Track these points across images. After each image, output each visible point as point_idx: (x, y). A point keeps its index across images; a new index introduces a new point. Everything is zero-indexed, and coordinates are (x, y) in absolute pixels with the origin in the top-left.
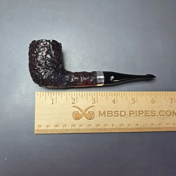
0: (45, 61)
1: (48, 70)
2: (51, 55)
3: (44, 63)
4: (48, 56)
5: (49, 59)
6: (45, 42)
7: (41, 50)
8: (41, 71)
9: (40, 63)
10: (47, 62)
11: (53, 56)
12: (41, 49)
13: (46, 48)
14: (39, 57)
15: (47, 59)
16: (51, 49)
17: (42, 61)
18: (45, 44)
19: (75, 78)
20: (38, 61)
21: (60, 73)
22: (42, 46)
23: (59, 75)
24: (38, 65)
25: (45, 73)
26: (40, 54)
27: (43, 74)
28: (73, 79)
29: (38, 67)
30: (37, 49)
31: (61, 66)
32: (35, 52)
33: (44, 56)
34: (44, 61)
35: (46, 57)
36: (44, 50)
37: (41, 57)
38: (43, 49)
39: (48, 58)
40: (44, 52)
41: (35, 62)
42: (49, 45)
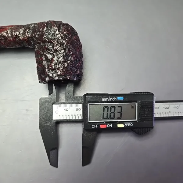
0: (53, 49)
1: (51, 37)
2: (47, 58)
3: (55, 45)
4: (50, 56)
5: (49, 53)
6: (55, 76)
7: (60, 64)
8: (59, 35)
9: (60, 46)
10: (51, 48)
11: (44, 58)
12: (60, 66)
13: (53, 67)
14: (62, 55)
15: (52, 52)
16: (46, 67)
17: (59, 49)
18: (55, 73)
19: (18, 33)
20: (64, 49)
21: (36, 38)
22: (59, 70)
23: (38, 35)
24: (64, 44)
25: (54, 34)
26: (61, 59)
27: (57, 32)
28: (21, 33)
29: (64, 42)
30: (66, 65)
31: (36, 48)
32: (69, 62)
33: (56, 57)
34: (55, 48)
35: (54, 54)
36: (56, 64)
37: (59, 55)
38: (57, 67)
39: (51, 54)
40: (56, 61)
41: (68, 49)
42: (49, 73)
